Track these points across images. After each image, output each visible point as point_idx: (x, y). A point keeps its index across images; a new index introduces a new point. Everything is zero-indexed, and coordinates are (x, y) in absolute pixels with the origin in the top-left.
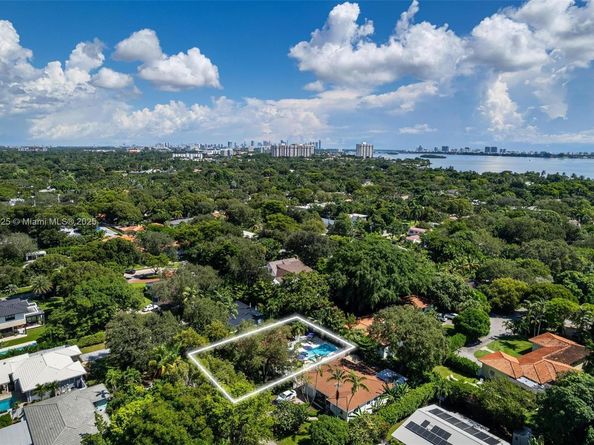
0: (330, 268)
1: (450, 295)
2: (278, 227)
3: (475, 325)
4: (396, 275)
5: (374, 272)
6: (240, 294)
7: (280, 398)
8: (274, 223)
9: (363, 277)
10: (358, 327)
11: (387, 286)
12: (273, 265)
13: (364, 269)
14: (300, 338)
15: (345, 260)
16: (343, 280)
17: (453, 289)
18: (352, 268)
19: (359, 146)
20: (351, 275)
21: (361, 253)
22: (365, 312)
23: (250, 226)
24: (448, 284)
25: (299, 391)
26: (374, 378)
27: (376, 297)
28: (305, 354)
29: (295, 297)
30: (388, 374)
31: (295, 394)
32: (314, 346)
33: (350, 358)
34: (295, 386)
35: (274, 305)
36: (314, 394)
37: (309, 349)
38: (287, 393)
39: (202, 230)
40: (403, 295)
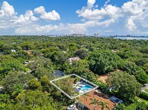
0: (89, 59)
1: (130, 68)
2: (73, 50)
3: (144, 79)
4: (112, 61)
5: (105, 60)
6: (59, 68)
7: (68, 108)
8: (72, 49)
9: (101, 61)
10: (100, 79)
11: (109, 65)
12: (70, 59)
13: (101, 58)
14: (78, 83)
15: (94, 56)
16: (94, 63)
17: (132, 67)
18: (97, 59)
19: (95, 34)
20: (96, 61)
21: (100, 54)
22: (102, 74)
23: (65, 50)
24: (130, 65)
25: (77, 104)
26: (109, 100)
27: (106, 69)
28: (80, 89)
29: (77, 68)
30: (114, 98)
31: (75, 106)
32: (83, 86)
33: (97, 91)
34: (75, 102)
35: (69, 71)
36: (83, 107)
37: (81, 87)
38: (72, 106)
39: (50, 50)
40: (115, 68)
